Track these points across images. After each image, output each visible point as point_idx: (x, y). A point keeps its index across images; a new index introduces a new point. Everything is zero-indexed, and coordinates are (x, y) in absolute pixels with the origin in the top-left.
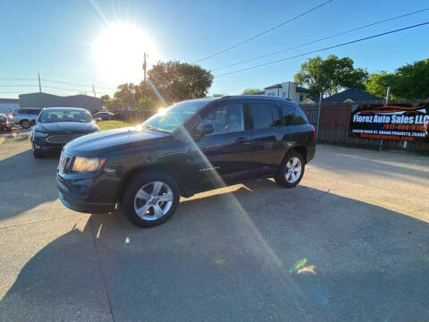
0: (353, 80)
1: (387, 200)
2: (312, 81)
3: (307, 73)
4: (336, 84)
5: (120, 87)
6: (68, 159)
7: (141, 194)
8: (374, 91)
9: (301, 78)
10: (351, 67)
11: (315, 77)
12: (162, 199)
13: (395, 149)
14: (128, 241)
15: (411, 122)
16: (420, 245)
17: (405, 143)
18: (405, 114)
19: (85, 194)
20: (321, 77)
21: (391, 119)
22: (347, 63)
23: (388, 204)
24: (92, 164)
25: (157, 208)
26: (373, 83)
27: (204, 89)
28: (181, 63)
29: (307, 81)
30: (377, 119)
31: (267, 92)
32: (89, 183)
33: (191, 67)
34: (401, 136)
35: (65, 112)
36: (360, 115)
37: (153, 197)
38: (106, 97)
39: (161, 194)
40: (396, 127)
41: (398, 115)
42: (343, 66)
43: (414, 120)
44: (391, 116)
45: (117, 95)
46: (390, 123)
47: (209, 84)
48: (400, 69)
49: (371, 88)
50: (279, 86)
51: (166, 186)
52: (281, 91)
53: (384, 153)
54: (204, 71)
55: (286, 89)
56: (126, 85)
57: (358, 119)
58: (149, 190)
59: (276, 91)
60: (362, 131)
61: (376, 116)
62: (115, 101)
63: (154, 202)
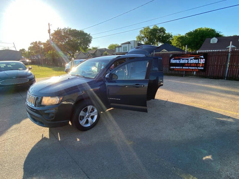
0: (166, 39)
1: (194, 102)
2: (146, 40)
3: (143, 36)
4: (157, 41)
5: (32, 44)
6: (37, 98)
7: (82, 113)
8: (175, 45)
9: (140, 38)
10: (164, 33)
11: (147, 38)
12: (92, 114)
13: (191, 75)
14: (78, 140)
15: (197, 62)
16: (212, 122)
17: (195, 72)
18: (194, 59)
19: (52, 117)
20: (150, 37)
21: (188, 61)
22: (162, 30)
23: (195, 104)
24: (55, 100)
25: (90, 119)
26: (175, 40)
27: (87, 45)
28: (72, 29)
29: (143, 40)
30: (182, 61)
31: (123, 46)
32: (53, 111)
33: (79, 31)
34: (193, 69)
35: (8, 64)
36: (174, 59)
37: (87, 114)
38: (23, 50)
39: (91, 112)
40: (190, 65)
41: (191, 59)
42: (161, 32)
43: (198, 61)
44: (188, 59)
45: (30, 48)
46: (188, 63)
47: (90, 41)
48: (187, 34)
49: (174, 43)
50: (129, 43)
51: (94, 107)
52: (130, 45)
53: (186, 78)
54: (86, 34)
55: (132, 44)
56: (36, 42)
57: (173, 61)
58: (86, 110)
59: (127, 45)
60: (175, 68)
61: (181, 60)
62: (29, 52)
63: (88, 117)
